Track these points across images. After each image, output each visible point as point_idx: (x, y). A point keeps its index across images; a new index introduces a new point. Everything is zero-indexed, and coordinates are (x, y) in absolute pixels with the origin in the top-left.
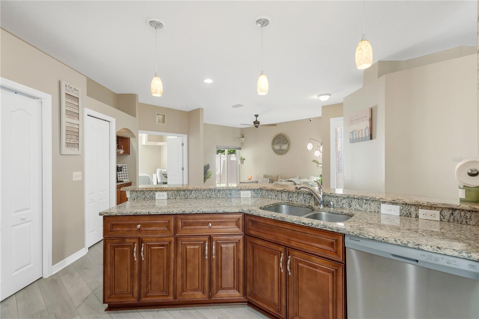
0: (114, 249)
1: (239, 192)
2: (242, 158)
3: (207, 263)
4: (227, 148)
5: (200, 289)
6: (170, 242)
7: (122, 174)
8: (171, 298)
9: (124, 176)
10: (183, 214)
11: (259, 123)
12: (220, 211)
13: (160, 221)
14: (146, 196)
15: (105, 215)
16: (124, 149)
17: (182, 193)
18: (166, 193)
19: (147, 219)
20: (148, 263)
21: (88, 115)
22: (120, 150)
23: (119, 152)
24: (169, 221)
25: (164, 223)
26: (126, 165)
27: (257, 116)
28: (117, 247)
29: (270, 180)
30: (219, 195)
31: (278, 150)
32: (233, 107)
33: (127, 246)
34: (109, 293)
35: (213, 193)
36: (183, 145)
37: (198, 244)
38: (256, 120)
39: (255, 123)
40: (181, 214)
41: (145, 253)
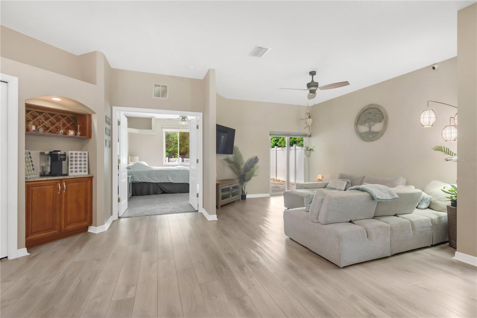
2: (308, 148)
4: (287, 135)
9: (80, 168)
11: (316, 85)
26: (86, 152)
27: (313, 73)
29: (348, 183)
31: (365, 133)
38: (312, 81)
39: (309, 85)
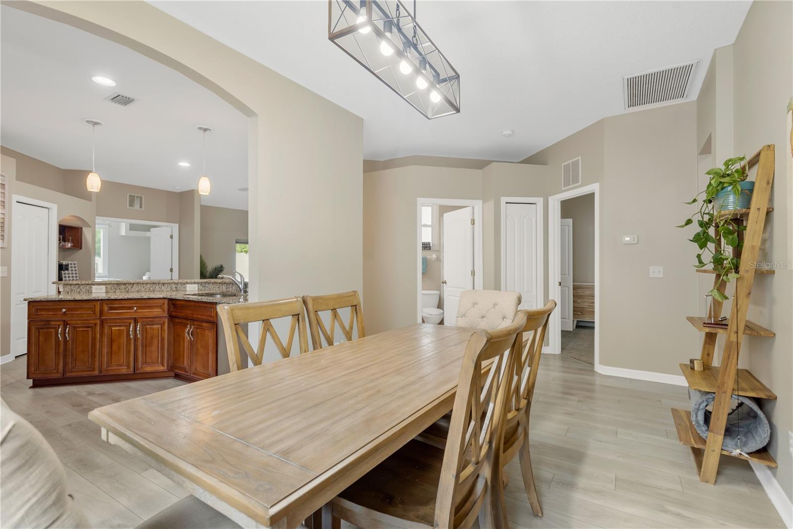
0: (39, 331)
1: (185, 286)
3: (132, 341)
5: (124, 364)
6: (95, 324)
7: (69, 274)
8: (96, 373)
9: (73, 277)
10: (108, 299)
12: (145, 297)
13: (87, 305)
14: (81, 290)
15: (30, 300)
16: (72, 242)
17: (123, 286)
18: (105, 286)
19: (72, 304)
20: (73, 343)
21: (17, 202)
22: (67, 243)
23: (65, 246)
24: (95, 306)
25: (90, 308)
26: (76, 262)
28: (43, 329)
30: (164, 289)
32: (239, 190)
33: (52, 328)
34: (33, 369)
35: (157, 287)
36: (171, 237)
37: (124, 326)
40: (106, 300)
41: (71, 334)
